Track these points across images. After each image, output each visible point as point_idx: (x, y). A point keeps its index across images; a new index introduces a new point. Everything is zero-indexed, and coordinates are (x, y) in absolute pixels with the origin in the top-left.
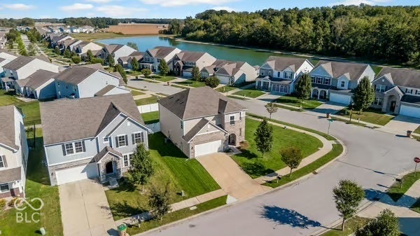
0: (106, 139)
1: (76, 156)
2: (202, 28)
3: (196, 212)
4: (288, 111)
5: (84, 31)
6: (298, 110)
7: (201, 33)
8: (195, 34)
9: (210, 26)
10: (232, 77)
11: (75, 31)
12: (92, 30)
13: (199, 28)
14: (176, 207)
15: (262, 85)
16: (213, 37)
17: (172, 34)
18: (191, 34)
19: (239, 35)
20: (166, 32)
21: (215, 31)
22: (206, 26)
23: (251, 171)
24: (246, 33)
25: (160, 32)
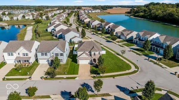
0: (53, 53)
1: (44, 57)
2: (143, 11)
3: (65, 79)
4: (135, 54)
5: (96, 11)
6: (140, 55)
7: (142, 14)
8: (138, 14)
9: (146, 11)
10: (126, 37)
11: (93, 11)
12: (99, 11)
13: (142, 12)
14: (58, 76)
15: (135, 42)
16: (146, 16)
17: (131, 13)
18: (137, 14)
19: (158, 15)
20: (128, 13)
21: (148, 13)
22: (145, 11)
23: (92, 72)
24: (161, 15)
25: (126, 13)
